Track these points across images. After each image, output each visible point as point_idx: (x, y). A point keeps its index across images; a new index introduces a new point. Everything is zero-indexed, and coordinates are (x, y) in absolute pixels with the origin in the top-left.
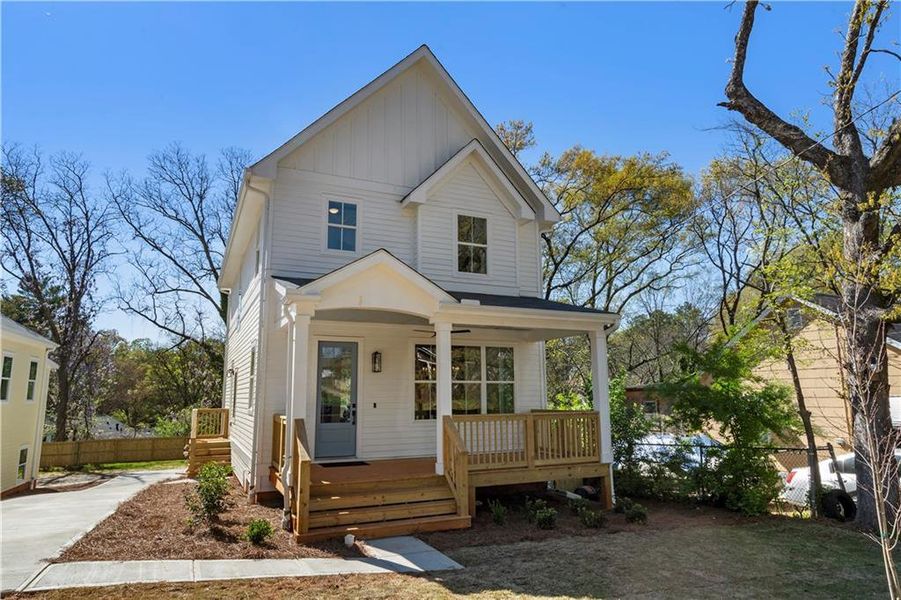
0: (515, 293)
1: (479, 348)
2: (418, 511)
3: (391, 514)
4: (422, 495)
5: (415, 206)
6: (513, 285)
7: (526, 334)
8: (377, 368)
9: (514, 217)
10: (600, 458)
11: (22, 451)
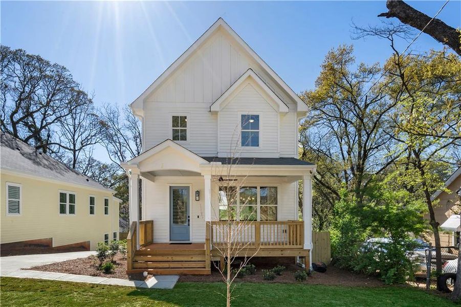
0: (277, 156)
1: (256, 188)
2: (186, 265)
3: (172, 265)
4: (192, 258)
5: (216, 113)
6: (276, 151)
7: (286, 179)
8: (198, 199)
9: (277, 112)
10: (303, 246)
11: (106, 235)
